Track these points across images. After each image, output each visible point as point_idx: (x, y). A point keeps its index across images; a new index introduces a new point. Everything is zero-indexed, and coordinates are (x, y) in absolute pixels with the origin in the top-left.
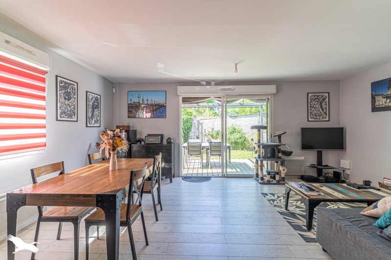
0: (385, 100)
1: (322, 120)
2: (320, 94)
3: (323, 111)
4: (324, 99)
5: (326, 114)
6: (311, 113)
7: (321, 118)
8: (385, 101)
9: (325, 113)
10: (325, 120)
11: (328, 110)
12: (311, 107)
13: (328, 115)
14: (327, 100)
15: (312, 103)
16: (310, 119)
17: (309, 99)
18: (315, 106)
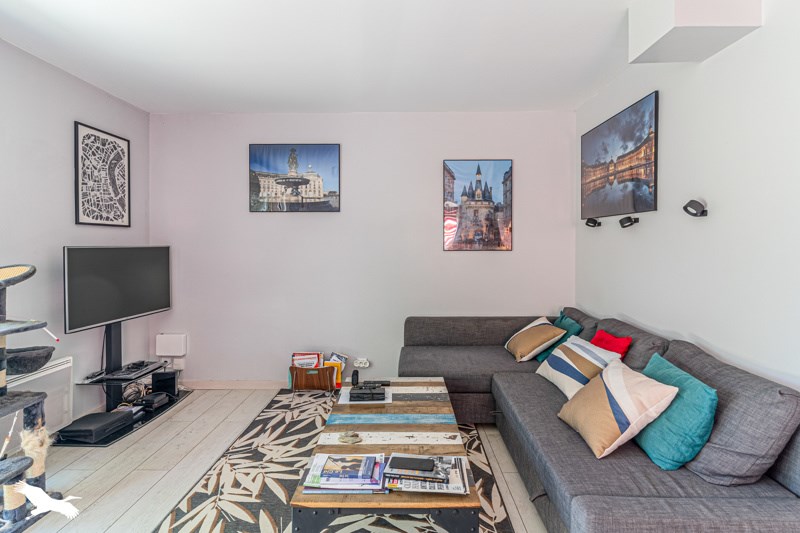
0: (281, 188)
1: (115, 222)
2: (111, 139)
3: (116, 195)
4: (118, 158)
5: (123, 206)
6: (85, 195)
7: (111, 216)
8: (283, 190)
9: (121, 201)
10: (119, 222)
11: (127, 193)
12: (84, 173)
13: (127, 208)
14: (125, 161)
15: (87, 162)
16: (83, 218)
17: (81, 146)
18: (96, 173)
